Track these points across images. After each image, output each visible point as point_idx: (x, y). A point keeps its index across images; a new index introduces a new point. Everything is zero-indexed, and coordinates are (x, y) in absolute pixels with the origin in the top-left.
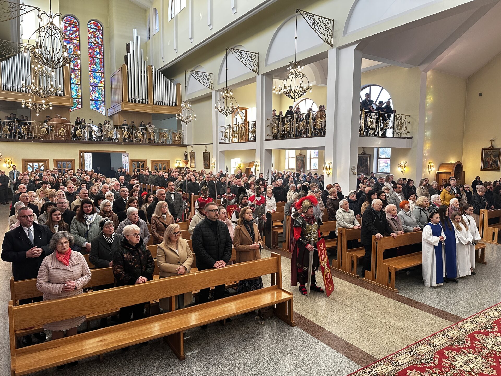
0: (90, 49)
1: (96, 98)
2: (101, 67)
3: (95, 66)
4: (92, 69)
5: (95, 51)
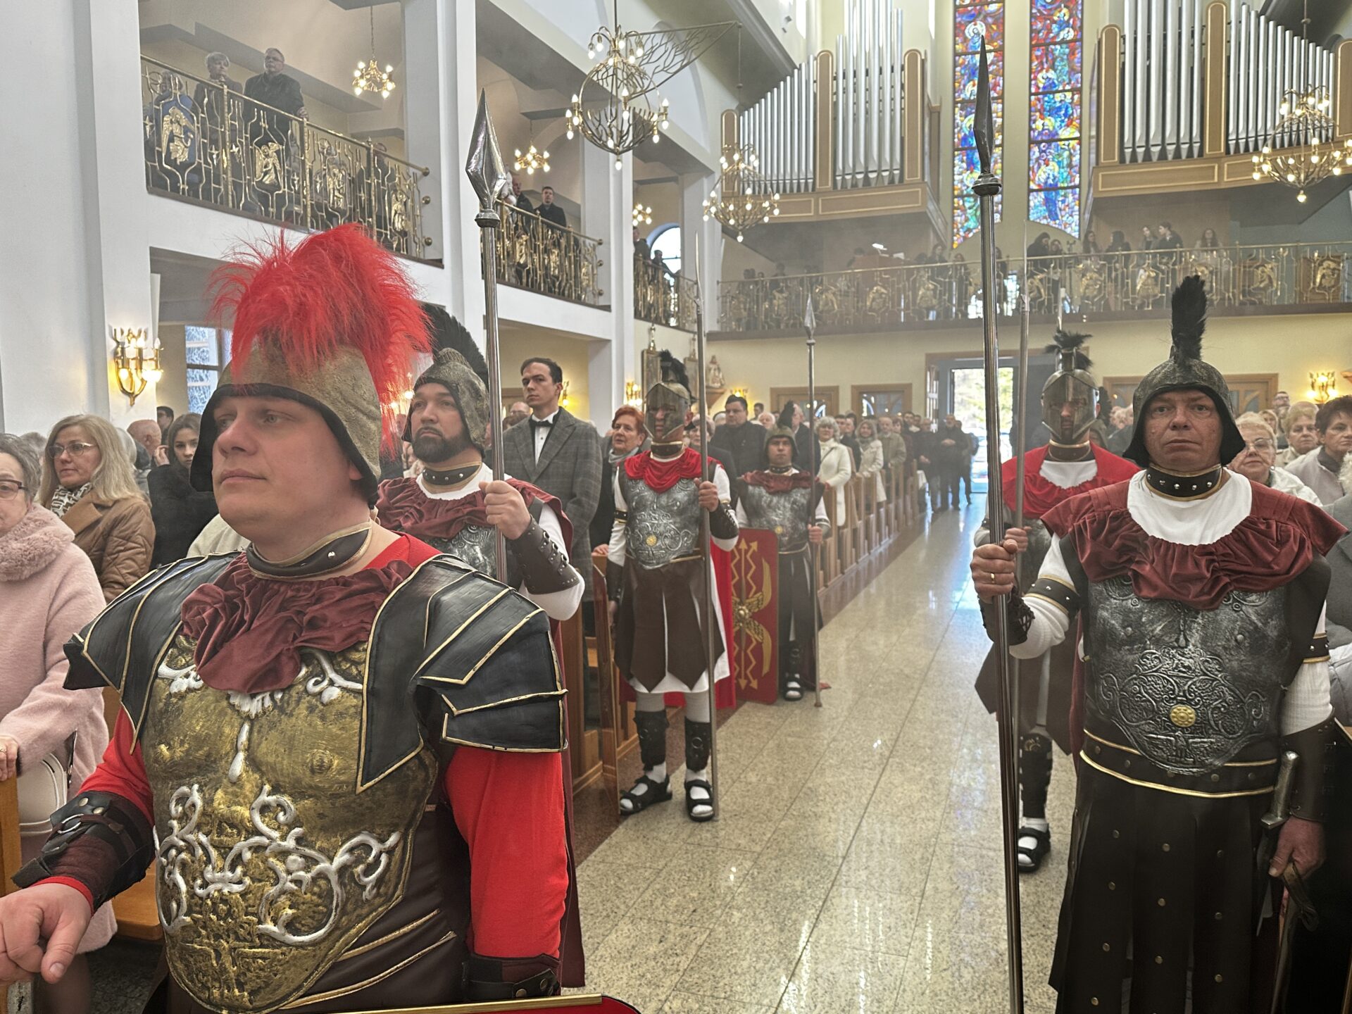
0: (1036, 18)
1: (1050, 181)
2: (1072, 71)
3: (1052, 74)
4: (1041, 85)
5: (1055, 18)
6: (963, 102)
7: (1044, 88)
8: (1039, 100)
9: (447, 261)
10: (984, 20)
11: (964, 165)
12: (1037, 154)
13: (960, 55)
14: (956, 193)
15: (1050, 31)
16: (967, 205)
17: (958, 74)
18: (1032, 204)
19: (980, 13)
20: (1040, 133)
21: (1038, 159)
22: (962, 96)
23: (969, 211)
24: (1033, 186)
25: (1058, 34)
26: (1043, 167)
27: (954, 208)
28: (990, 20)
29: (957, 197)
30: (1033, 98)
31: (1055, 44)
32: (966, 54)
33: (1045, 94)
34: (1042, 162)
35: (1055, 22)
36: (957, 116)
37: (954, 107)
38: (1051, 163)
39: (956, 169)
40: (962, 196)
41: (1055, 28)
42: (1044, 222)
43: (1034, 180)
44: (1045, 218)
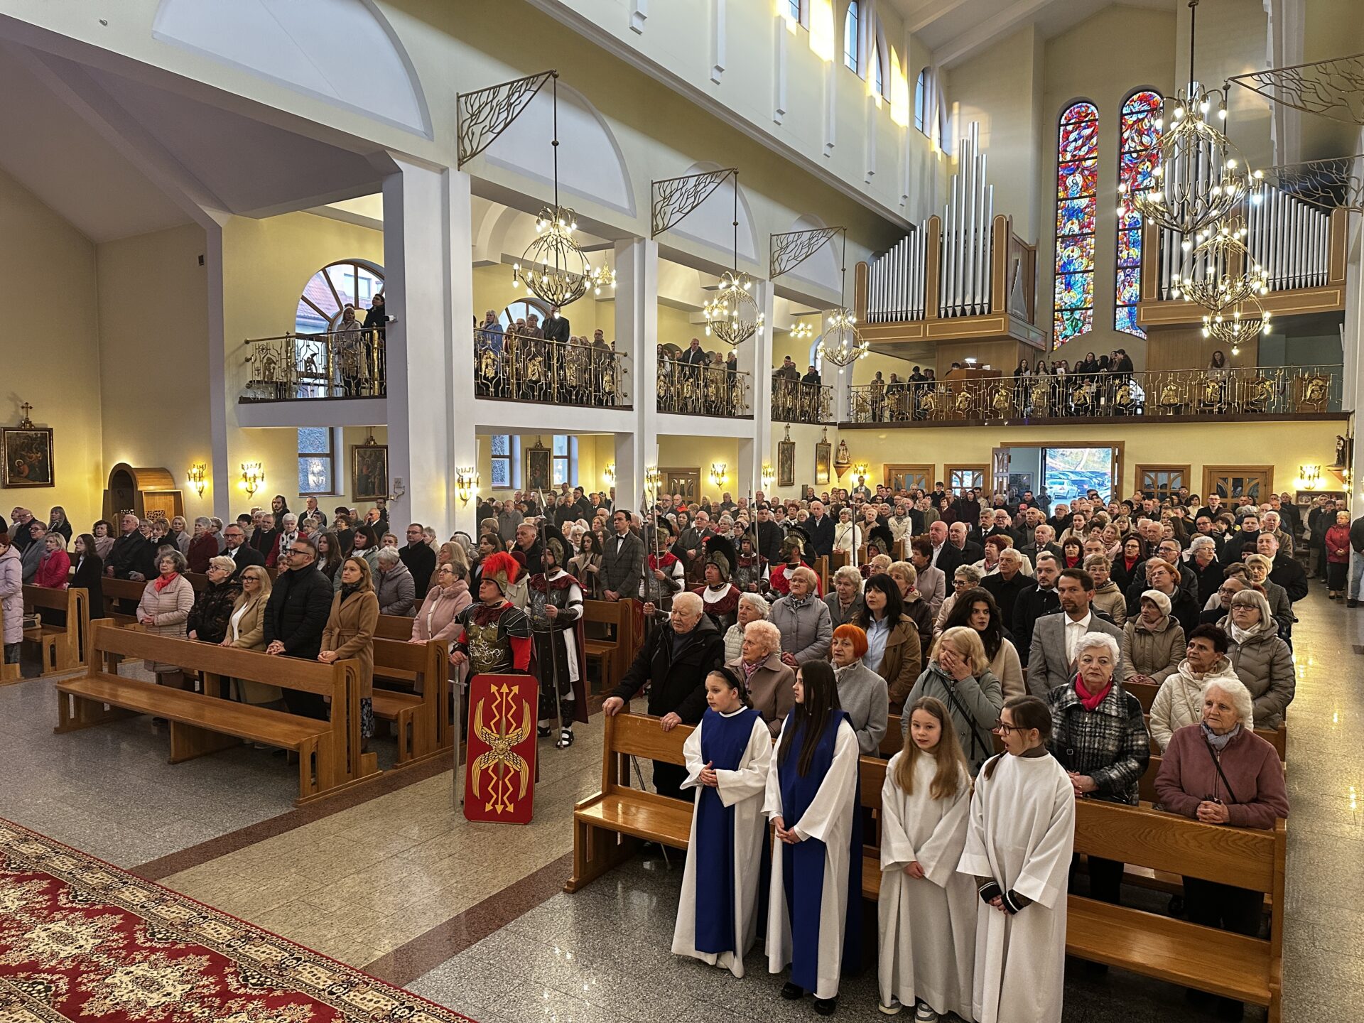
0: (1124, 170)
1: (1133, 299)
4: (1127, 223)
5: (1140, 170)
6: (1063, 236)
7: (1130, 225)
8: (1125, 235)
9: (635, 407)
10: (1082, 173)
11: (1063, 286)
12: (1123, 278)
13: (1061, 200)
14: (1056, 308)
15: (1135, 180)
16: (1065, 317)
17: (1060, 215)
18: (1117, 317)
19: (1078, 167)
20: (1125, 261)
21: (1123, 282)
22: (1063, 232)
23: (1066, 322)
24: (1119, 303)
25: (1142, 182)
26: (1128, 288)
27: (1054, 320)
28: (1086, 172)
29: (1058, 311)
30: (1120, 233)
31: (1139, 190)
32: (1066, 199)
33: (1130, 230)
34: (1127, 284)
35: (1140, 173)
36: (1058, 248)
37: (1056, 241)
38: (1134, 284)
39: (1057, 289)
40: (1061, 310)
41: (1140, 178)
42: (1128, 331)
43: (1120, 298)
44: (1128, 328)
